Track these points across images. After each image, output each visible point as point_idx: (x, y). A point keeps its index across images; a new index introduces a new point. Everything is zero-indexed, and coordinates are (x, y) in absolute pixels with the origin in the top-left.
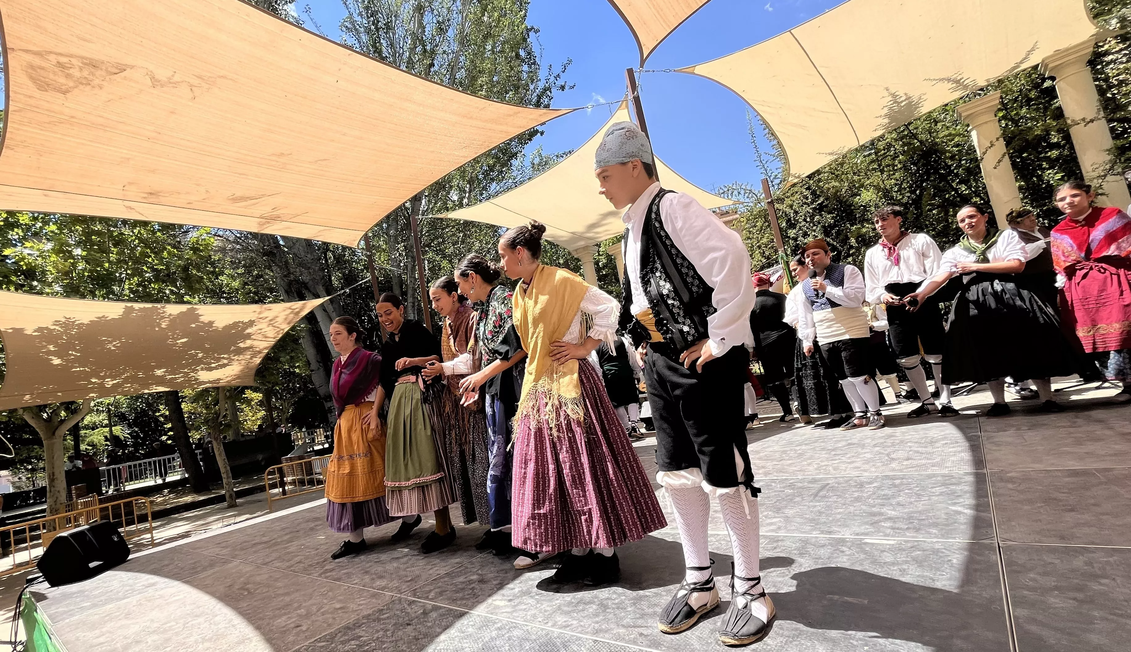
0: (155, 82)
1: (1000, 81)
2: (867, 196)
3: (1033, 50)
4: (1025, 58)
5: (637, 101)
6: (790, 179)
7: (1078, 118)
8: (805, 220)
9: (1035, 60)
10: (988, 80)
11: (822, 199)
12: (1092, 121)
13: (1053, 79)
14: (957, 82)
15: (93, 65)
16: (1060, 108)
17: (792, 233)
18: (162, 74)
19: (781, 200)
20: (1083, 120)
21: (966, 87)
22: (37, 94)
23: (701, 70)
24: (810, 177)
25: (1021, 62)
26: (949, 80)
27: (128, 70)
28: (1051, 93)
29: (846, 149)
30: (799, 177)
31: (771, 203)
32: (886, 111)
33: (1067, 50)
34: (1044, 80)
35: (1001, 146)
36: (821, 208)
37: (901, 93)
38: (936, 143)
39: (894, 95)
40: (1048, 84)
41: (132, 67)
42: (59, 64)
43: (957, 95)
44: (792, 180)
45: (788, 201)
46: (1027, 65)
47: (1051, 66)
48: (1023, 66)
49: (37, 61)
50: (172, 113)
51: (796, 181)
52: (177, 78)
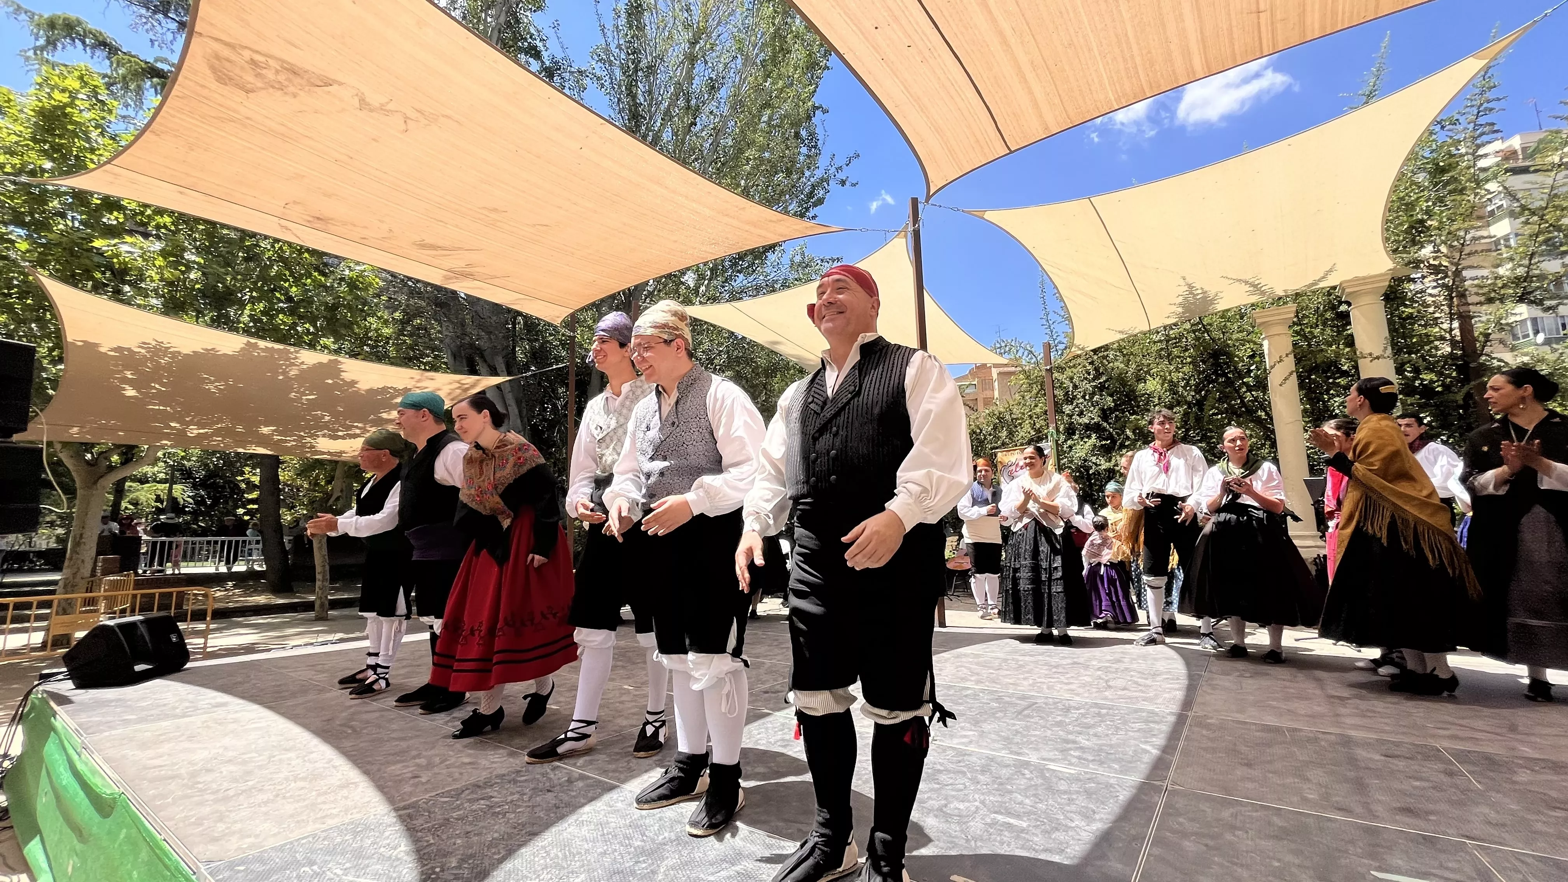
0: (363, 104)
1: (1297, 294)
2: (1152, 385)
3: (1331, 271)
4: (1323, 277)
5: (917, 235)
6: (1073, 349)
7: (1366, 351)
8: (1084, 397)
9: (1332, 281)
10: (1285, 291)
11: (1104, 378)
12: (1378, 358)
13: (1349, 304)
14: (1255, 286)
15: (294, 71)
16: (1352, 335)
17: (1067, 409)
18: (375, 99)
19: (1061, 369)
20: (1370, 354)
21: (1263, 293)
22: (214, 85)
23: (991, 216)
24: (1095, 351)
25: (1320, 280)
26: (1246, 283)
27: (335, 87)
28: (1345, 318)
29: (1137, 331)
30: (1083, 349)
31: (1050, 371)
32: (1180, 299)
33: (1364, 278)
34: (1341, 303)
35: (1290, 363)
36: (1101, 388)
37: (1197, 285)
38: (1228, 345)
39: (1190, 286)
40: (1344, 308)
41: (340, 84)
42: (253, 62)
43: (1254, 299)
44: (1075, 351)
45: (1068, 372)
46: (1326, 284)
47: (1347, 290)
48: (1322, 285)
49: (226, 52)
50: (374, 140)
51: (1079, 352)
52: (390, 107)
